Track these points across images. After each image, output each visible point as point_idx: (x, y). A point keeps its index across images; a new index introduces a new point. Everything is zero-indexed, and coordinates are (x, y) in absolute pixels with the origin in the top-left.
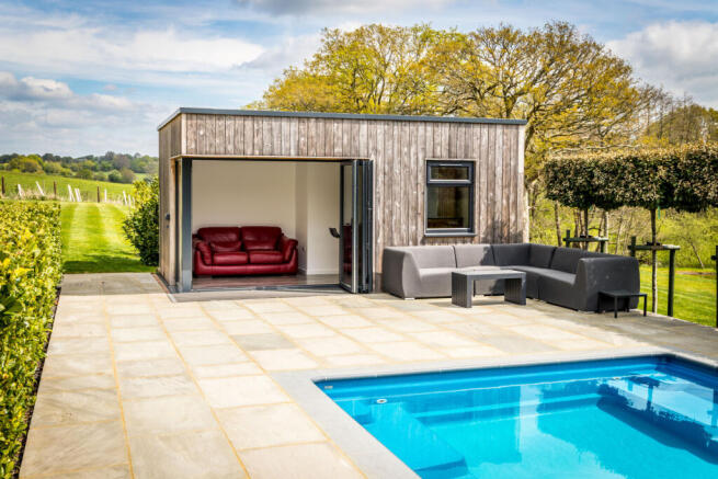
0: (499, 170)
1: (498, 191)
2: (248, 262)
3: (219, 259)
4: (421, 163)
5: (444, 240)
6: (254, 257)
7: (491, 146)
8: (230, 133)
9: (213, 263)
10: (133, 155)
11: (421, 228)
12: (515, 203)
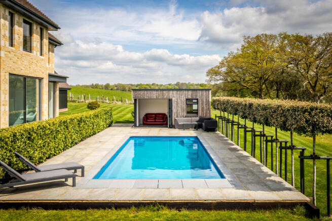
0: (204, 100)
1: (204, 105)
2: (155, 122)
3: (148, 121)
4: (185, 99)
5: (191, 117)
6: (157, 120)
7: (202, 95)
8: (142, 94)
9: (147, 122)
10: (187, 83)
11: (185, 114)
12: (209, 108)
